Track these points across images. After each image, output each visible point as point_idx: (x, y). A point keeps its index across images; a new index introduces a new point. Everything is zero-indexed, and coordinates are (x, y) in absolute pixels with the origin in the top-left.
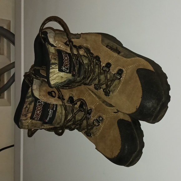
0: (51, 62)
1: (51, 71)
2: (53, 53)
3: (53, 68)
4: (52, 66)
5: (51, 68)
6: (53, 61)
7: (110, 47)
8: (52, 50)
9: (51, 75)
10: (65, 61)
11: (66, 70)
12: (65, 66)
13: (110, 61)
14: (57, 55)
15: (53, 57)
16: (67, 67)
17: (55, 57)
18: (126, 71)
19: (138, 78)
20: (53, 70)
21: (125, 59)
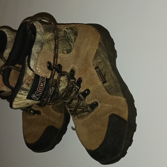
0: (22, 86)
1: (18, 95)
2: (29, 76)
3: (21, 94)
4: (21, 91)
5: (19, 92)
6: (24, 86)
7: (100, 70)
8: (29, 73)
9: (16, 100)
10: (39, 88)
11: (36, 98)
12: (36, 94)
13: (91, 89)
14: (32, 80)
15: (27, 81)
16: (39, 95)
17: (29, 82)
18: (101, 107)
19: (107, 124)
20: (21, 96)
21: (106, 93)
